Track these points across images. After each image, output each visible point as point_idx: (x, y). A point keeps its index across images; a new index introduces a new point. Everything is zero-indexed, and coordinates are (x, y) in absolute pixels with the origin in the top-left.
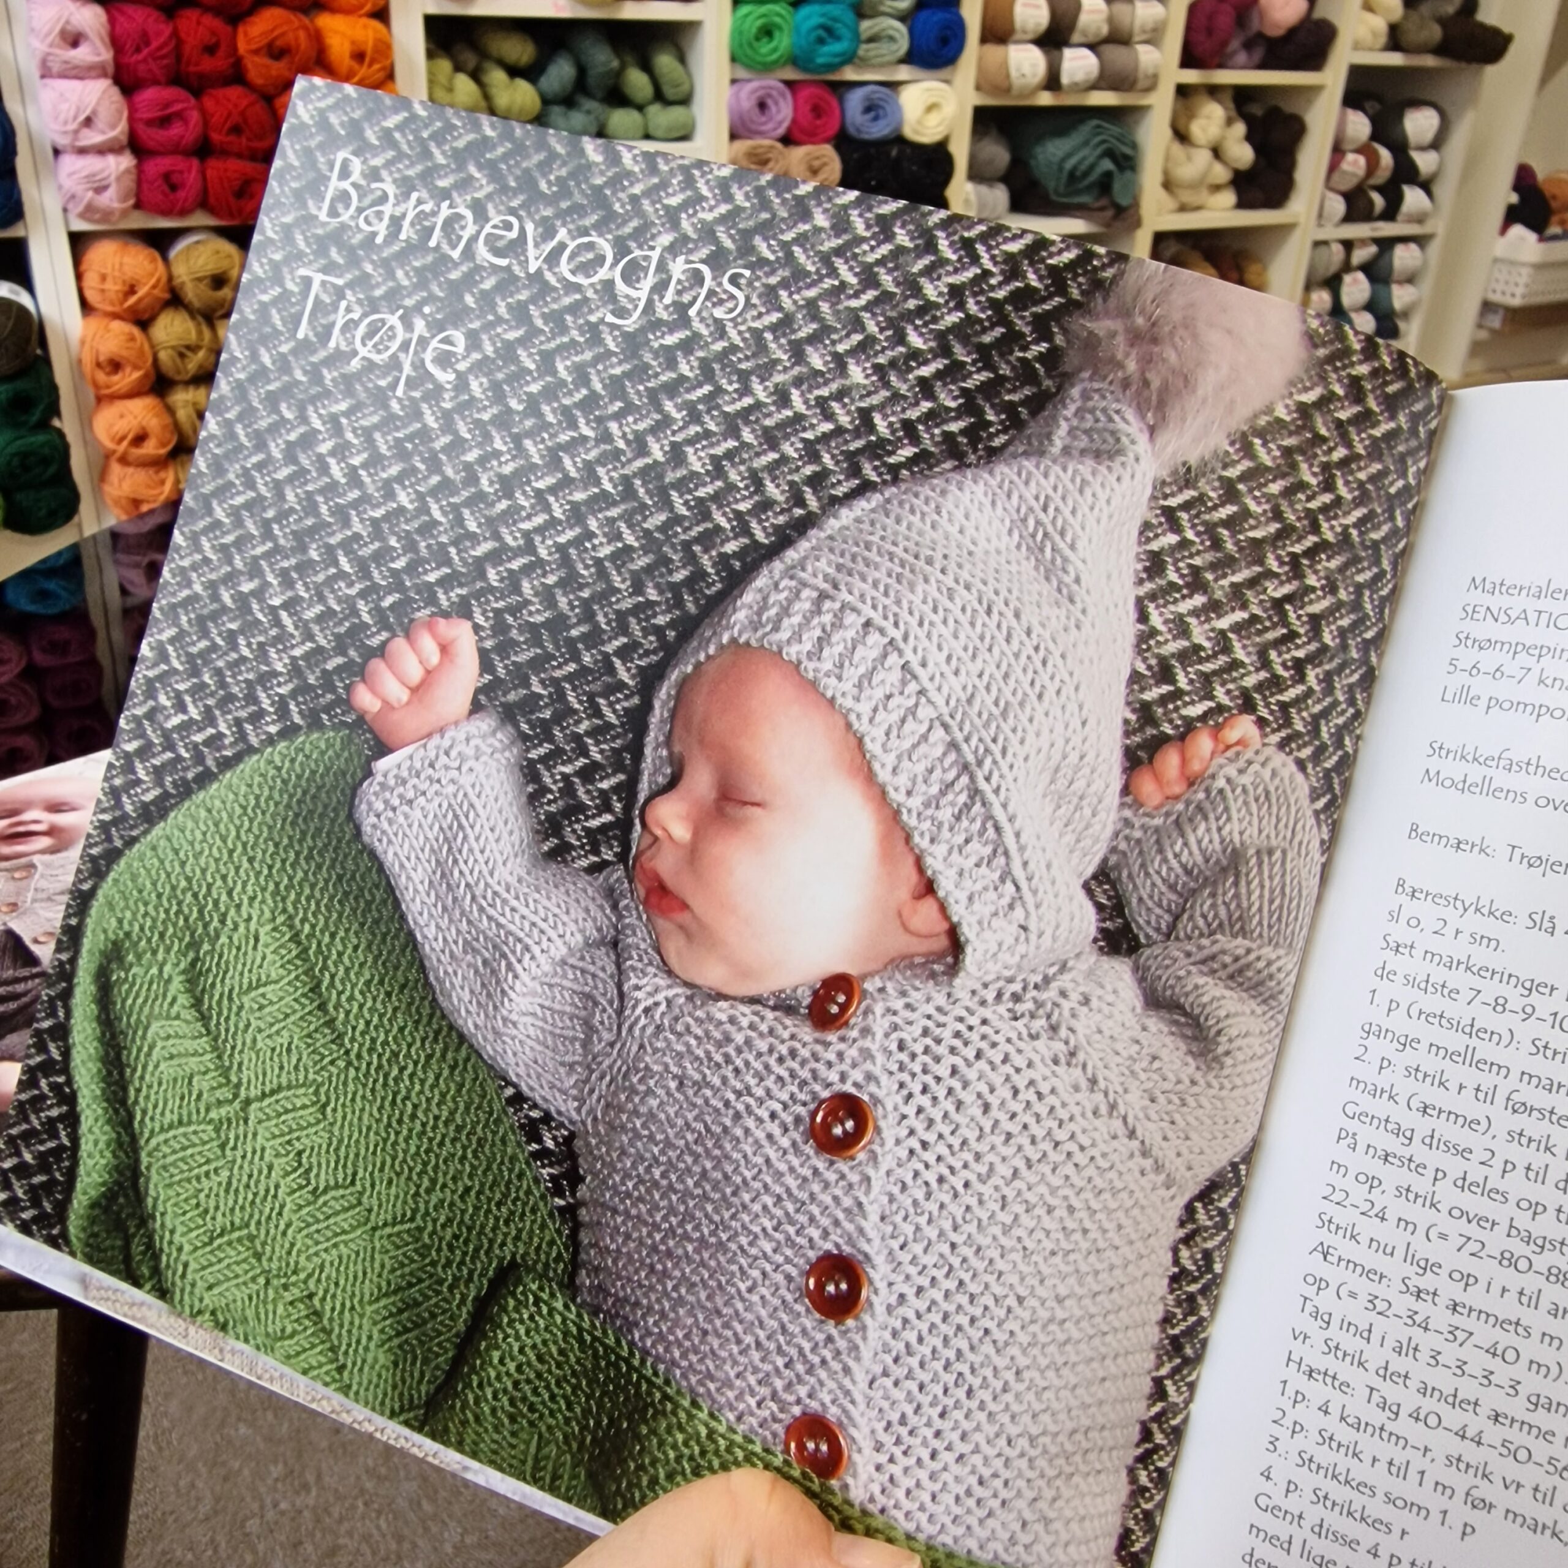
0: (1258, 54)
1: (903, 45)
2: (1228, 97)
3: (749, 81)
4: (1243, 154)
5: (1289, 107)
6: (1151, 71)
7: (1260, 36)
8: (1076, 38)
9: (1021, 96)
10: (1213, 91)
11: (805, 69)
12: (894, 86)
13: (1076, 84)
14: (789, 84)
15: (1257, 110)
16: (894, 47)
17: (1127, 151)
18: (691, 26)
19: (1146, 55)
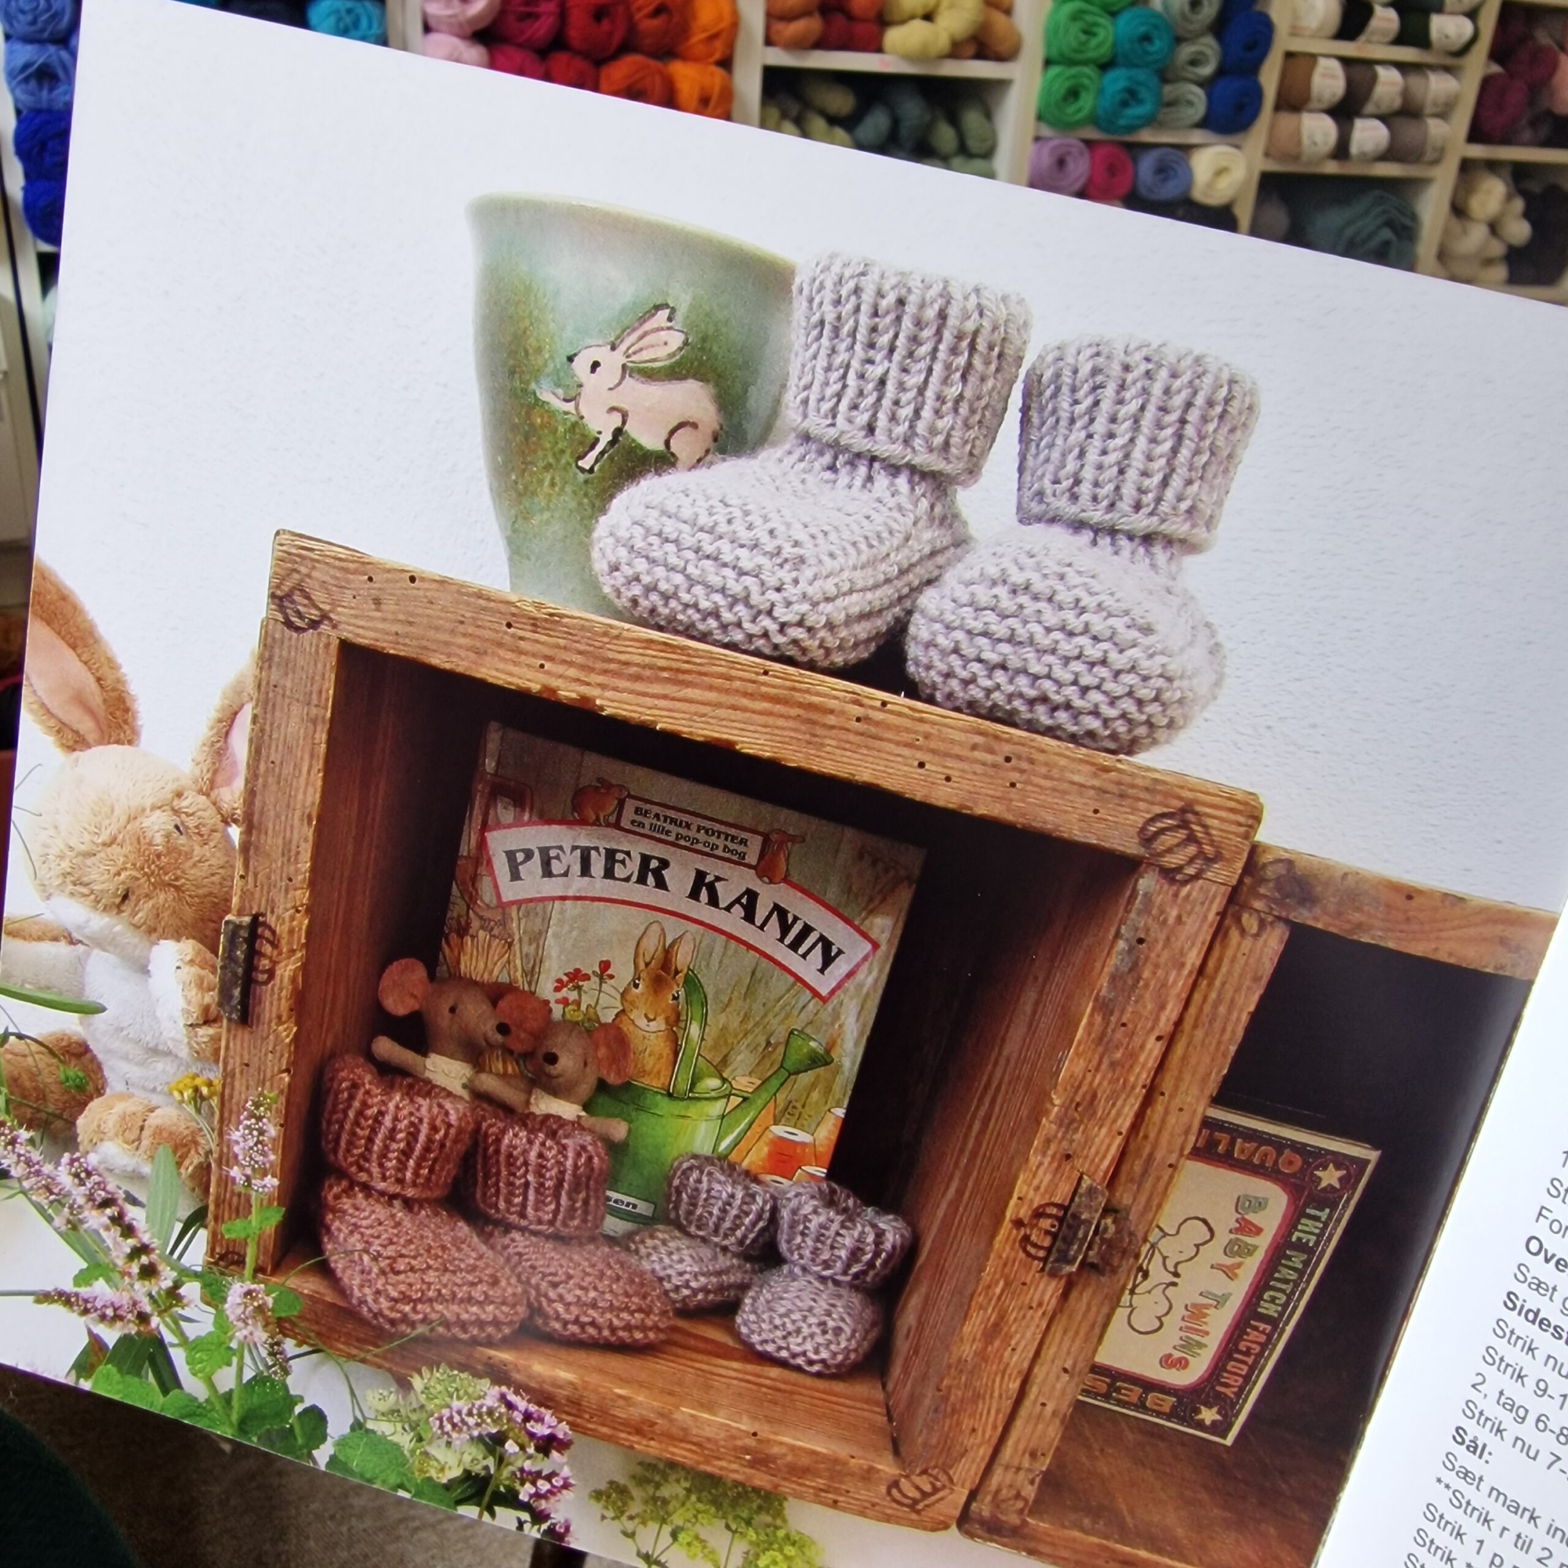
1: (1200, 108)
2: (1507, 172)
3: (1051, 139)
4: (1519, 231)
6: (1438, 144)
7: (1549, 113)
8: (1369, 108)
9: (1308, 164)
10: (1492, 166)
11: (1107, 130)
12: (1187, 149)
13: (1364, 154)
14: (1089, 143)
15: (1536, 187)
16: (1191, 111)
17: (1407, 222)
18: (1000, 85)
19: (1435, 128)
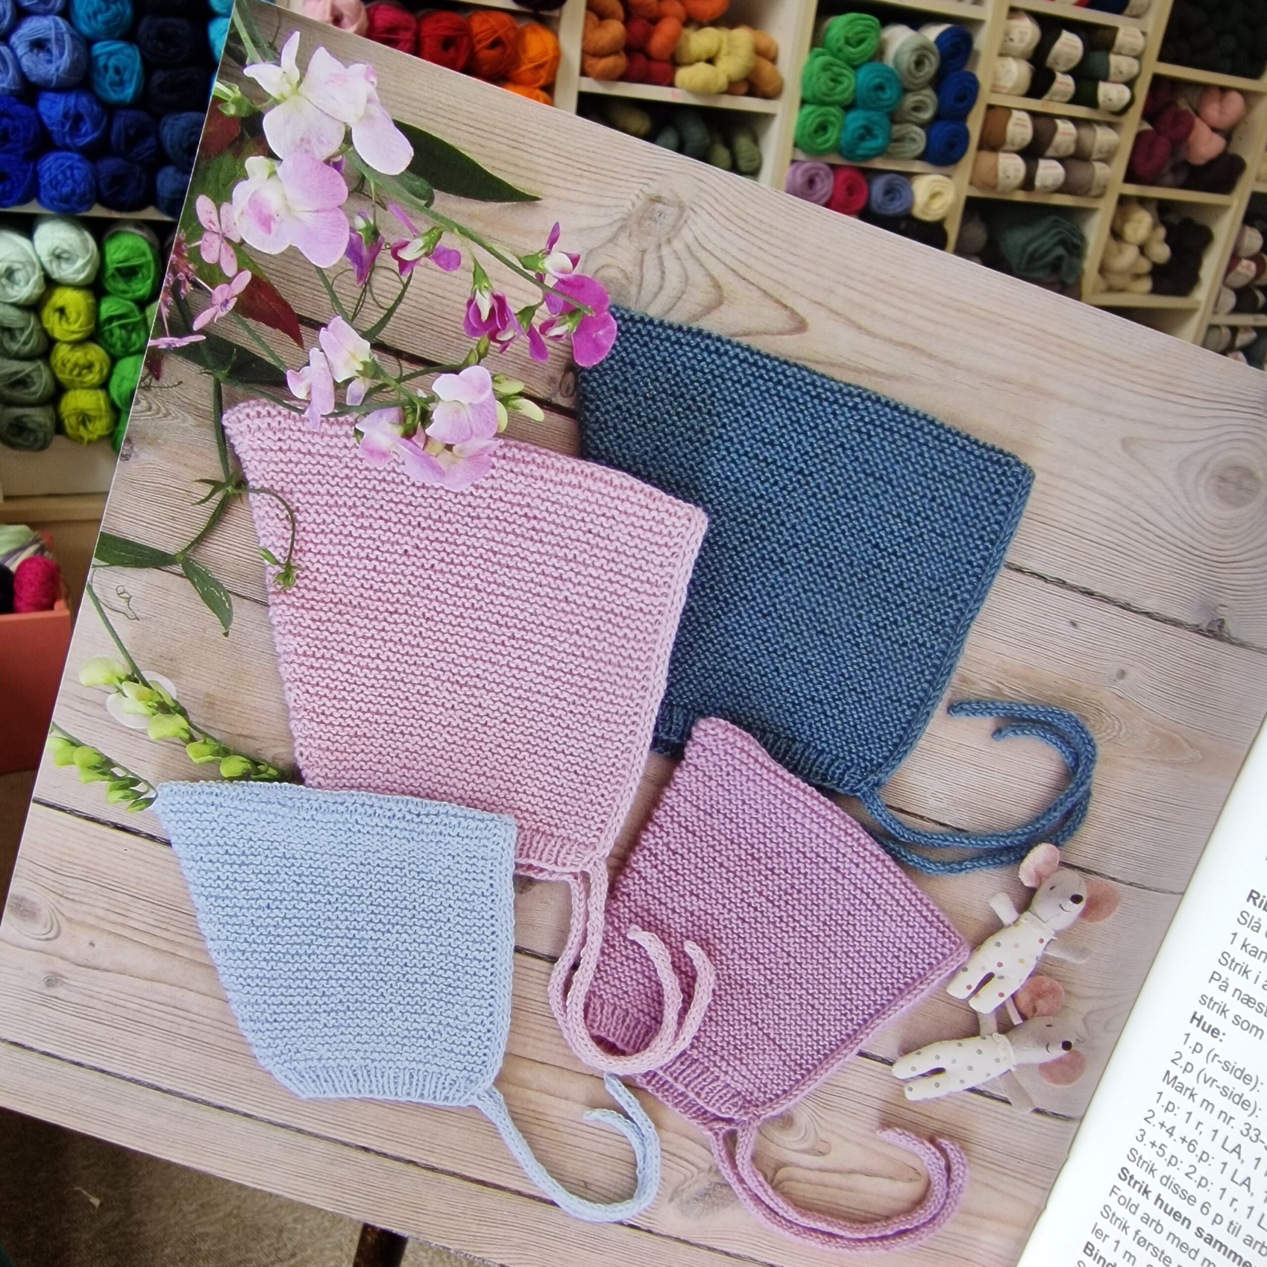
0: (1182, 177)
1: (920, 145)
2: (1153, 206)
3: (804, 162)
4: (1162, 252)
5: (1199, 220)
6: (1102, 183)
7: (1186, 163)
8: (1050, 152)
9: (1003, 192)
10: (1143, 201)
11: (848, 158)
12: (910, 175)
13: (1046, 187)
14: (833, 167)
15: (1174, 219)
16: (914, 146)
17: (1075, 240)
18: (767, 118)
19: (1100, 170)
